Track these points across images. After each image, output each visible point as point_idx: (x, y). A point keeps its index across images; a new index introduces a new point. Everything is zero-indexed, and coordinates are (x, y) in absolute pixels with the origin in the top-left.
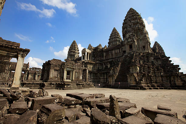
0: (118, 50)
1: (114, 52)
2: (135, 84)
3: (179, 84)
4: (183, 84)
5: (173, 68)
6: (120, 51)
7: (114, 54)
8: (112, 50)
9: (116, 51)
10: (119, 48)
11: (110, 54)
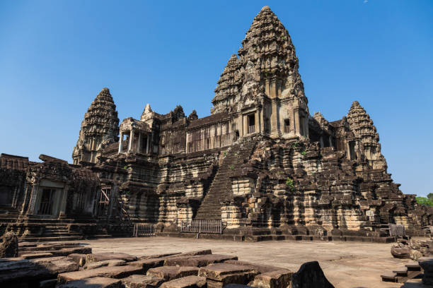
0: (224, 128)
1: (212, 132)
2: (236, 227)
3: (353, 227)
4: (361, 226)
5: (343, 185)
6: (227, 131)
7: (212, 139)
8: (209, 126)
9: (219, 129)
10: (226, 123)
11: (203, 137)
